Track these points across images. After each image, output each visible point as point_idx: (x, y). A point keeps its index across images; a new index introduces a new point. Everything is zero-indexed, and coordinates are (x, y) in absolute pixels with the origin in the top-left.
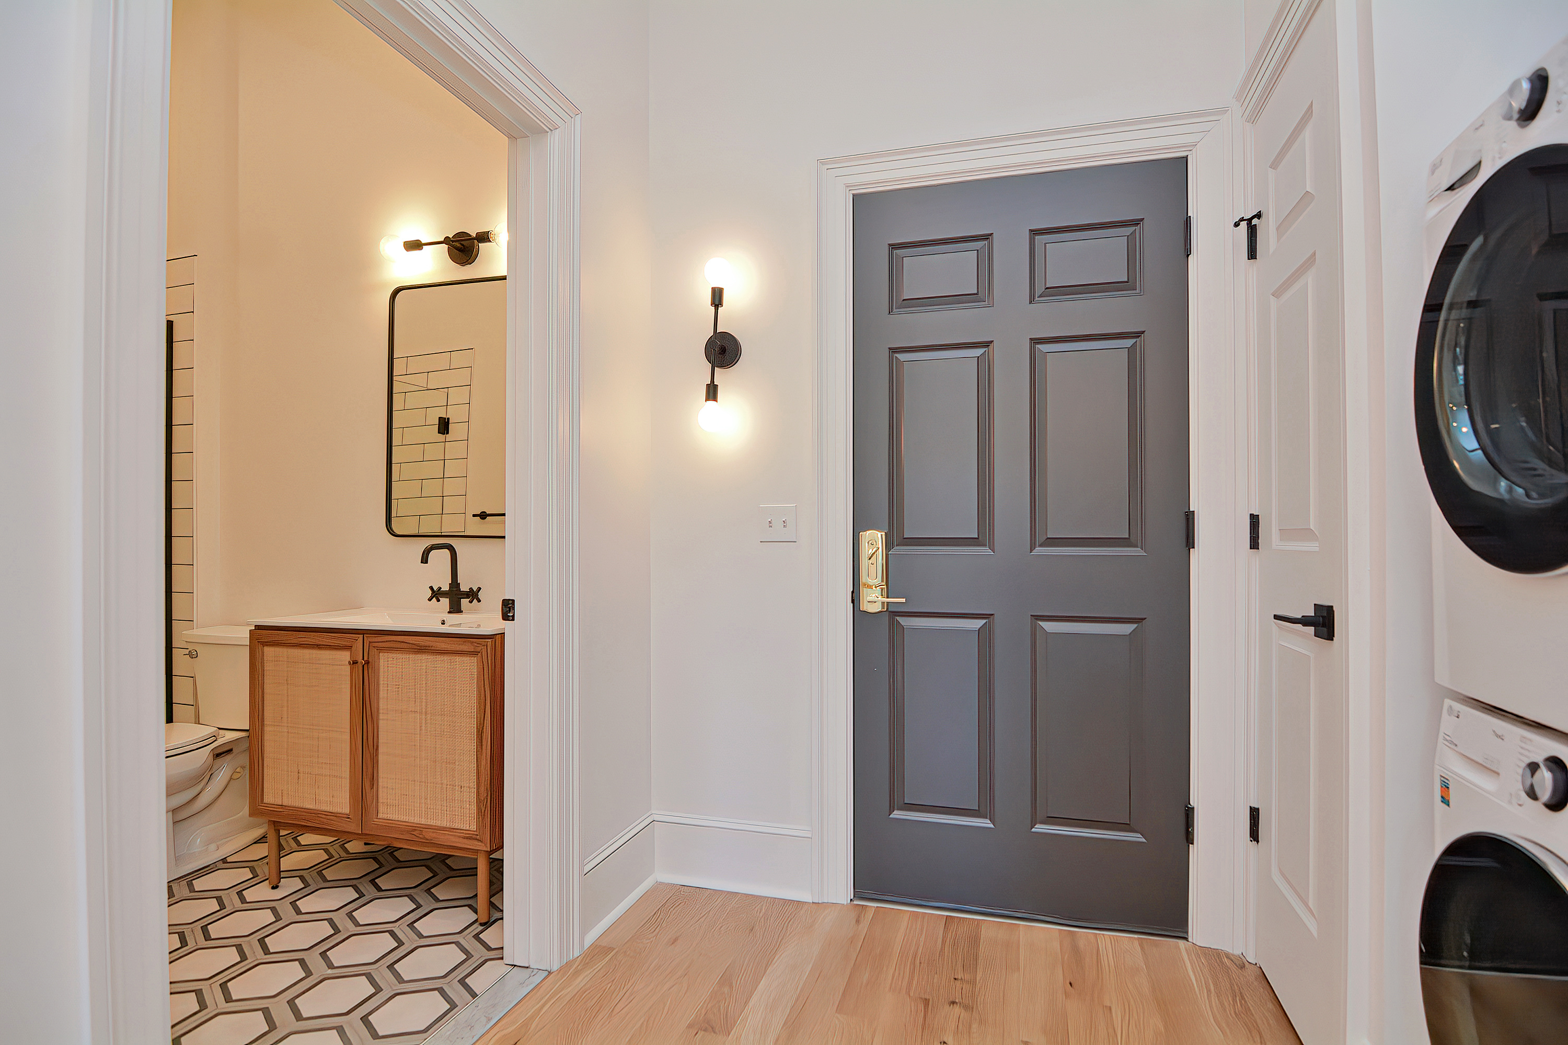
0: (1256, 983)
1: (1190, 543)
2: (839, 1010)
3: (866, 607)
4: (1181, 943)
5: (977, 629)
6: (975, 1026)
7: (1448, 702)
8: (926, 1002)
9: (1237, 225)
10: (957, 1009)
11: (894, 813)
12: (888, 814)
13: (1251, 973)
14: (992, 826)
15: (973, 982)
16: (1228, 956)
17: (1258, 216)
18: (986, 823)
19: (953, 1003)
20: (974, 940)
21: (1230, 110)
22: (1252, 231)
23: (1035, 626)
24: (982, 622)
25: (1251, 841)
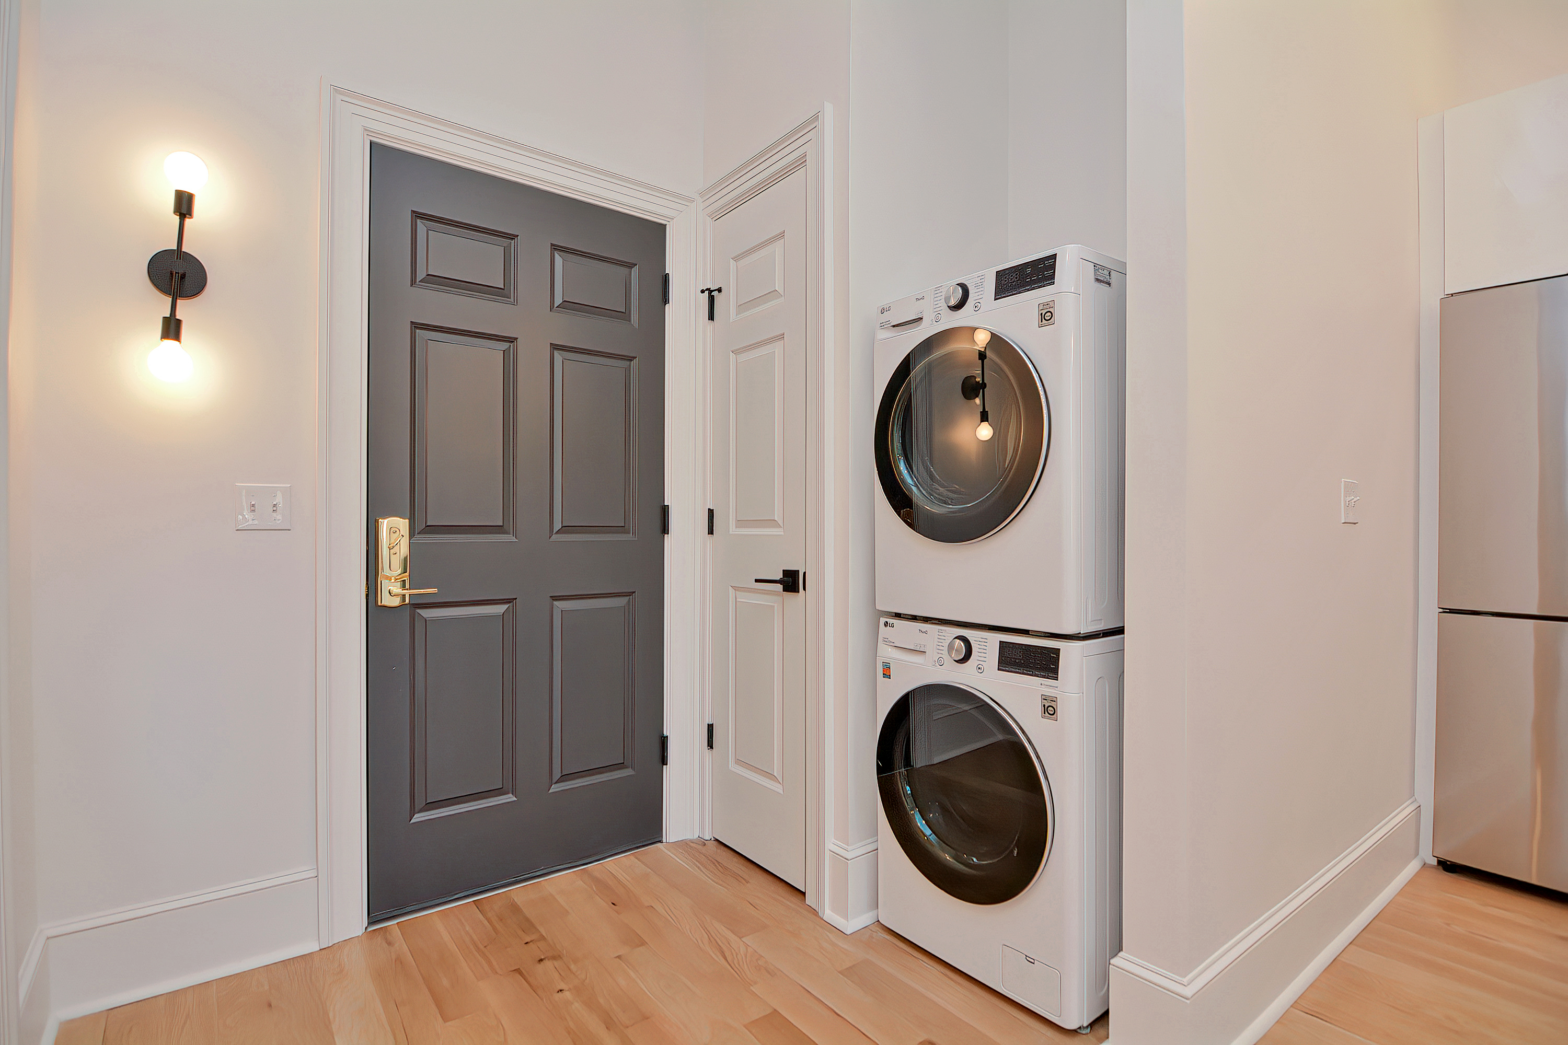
0: (719, 851)
1: (665, 530)
2: (445, 1020)
3: (388, 600)
4: (659, 845)
5: (502, 614)
6: (573, 967)
7: (883, 620)
8: (518, 971)
9: (703, 291)
10: (548, 964)
11: (414, 817)
12: (409, 819)
13: (712, 846)
14: (515, 799)
15: (543, 938)
16: (692, 841)
17: (719, 290)
18: (510, 798)
19: (541, 960)
20: (515, 909)
21: (696, 202)
22: (712, 300)
23: (553, 605)
24: (505, 607)
25: (709, 749)
